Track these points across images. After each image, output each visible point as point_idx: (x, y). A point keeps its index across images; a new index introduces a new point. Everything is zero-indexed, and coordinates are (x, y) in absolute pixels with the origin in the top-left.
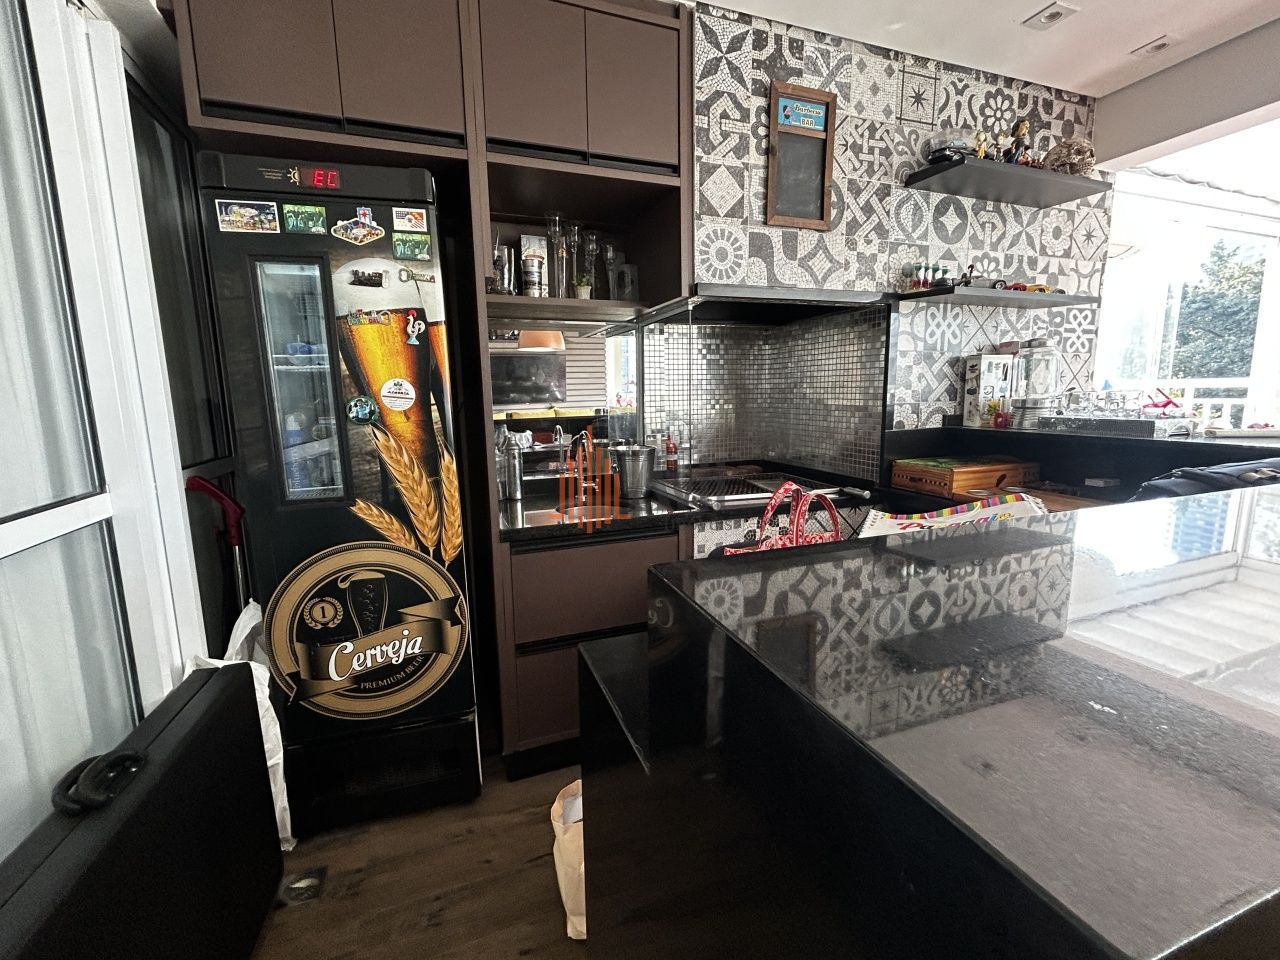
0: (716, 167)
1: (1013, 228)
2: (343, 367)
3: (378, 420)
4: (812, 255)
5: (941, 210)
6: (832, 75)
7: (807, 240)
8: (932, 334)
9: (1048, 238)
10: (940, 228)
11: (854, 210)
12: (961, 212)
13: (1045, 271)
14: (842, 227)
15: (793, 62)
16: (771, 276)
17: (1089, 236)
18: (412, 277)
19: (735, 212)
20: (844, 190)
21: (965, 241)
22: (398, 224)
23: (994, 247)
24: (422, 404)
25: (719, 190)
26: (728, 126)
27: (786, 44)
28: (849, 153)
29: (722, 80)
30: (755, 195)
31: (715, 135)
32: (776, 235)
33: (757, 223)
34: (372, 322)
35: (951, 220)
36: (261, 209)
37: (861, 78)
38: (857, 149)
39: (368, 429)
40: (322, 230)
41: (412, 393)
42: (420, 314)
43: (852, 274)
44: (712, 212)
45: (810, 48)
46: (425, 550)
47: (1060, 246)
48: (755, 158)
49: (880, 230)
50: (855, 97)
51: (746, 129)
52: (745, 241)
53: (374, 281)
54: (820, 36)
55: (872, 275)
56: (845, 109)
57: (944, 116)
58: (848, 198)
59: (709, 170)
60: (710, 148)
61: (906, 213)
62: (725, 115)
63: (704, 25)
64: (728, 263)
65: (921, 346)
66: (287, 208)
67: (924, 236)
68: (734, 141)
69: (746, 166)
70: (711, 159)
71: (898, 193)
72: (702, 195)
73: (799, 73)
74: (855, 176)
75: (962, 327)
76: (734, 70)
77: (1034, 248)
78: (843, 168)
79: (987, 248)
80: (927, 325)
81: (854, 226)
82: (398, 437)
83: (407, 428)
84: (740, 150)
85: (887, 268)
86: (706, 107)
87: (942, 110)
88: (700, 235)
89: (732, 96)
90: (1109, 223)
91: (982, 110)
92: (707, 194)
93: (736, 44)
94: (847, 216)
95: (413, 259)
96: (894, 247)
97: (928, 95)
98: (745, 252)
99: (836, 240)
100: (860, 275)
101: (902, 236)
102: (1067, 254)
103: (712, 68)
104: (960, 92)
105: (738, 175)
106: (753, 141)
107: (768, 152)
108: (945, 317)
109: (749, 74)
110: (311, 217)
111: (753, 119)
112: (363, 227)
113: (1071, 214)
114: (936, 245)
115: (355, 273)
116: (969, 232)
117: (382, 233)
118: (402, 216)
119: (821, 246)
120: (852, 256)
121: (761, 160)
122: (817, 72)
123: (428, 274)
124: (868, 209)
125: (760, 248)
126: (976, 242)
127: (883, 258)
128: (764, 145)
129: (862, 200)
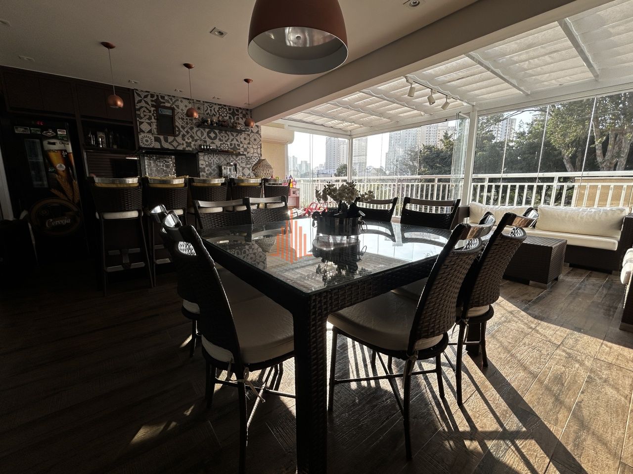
0: (143, 122)
1: (231, 137)
4: (173, 141)
5: (208, 133)
6: (173, 103)
7: (170, 139)
8: (210, 160)
9: (242, 140)
10: (210, 137)
11: (183, 132)
12: (215, 133)
13: (243, 147)
14: (181, 136)
15: (162, 100)
16: (161, 146)
17: (255, 140)
18: (63, 143)
19: (150, 132)
20: (180, 127)
21: (217, 140)
22: (59, 133)
23: (226, 141)
24: (67, 169)
25: (145, 127)
26: (145, 114)
27: (160, 97)
28: (180, 120)
29: (143, 104)
30: (155, 128)
31: (142, 115)
32: (162, 137)
33: (156, 134)
34: (54, 152)
35: (212, 135)
36: (25, 129)
37: (182, 104)
38: (183, 119)
39: (53, 174)
40: (40, 133)
41: (65, 167)
42: (65, 151)
43: (185, 146)
44: (143, 132)
45: (166, 98)
46: (70, 200)
47: (247, 142)
48: (153, 120)
49: (192, 137)
50: (181, 108)
51: (151, 114)
52: (153, 138)
53: (54, 144)
54: (169, 96)
55: (191, 147)
56: (177, 110)
57: (207, 112)
58: (181, 129)
59: (141, 123)
60: (141, 118)
61: (199, 133)
62: (144, 111)
63: (136, 93)
64: (149, 143)
65: (207, 163)
66: (32, 129)
67: (205, 138)
68: (148, 117)
69: (152, 122)
70: (142, 120)
71: (195, 129)
72: (140, 128)
73: (164, 103)
74: (183, 125)
75: (219, 159)
76: (146, 103)
77: (238, 142)
78: (179, 123)
79: (224, 141)
80: (208, 158)
81: (184, 136)
82: (61, 176)
84: (150, 118)
85: (195, 145)
86: (139, 110)
88: (140, 137)
89: (146, 107)
90: (261, 137)
91: (218, 111)
92: (142, 128)
93: (146, 97)
94: (182, 133)
95: (63, 140)
96: (196, 141)
97: (202, 107)
98: (153, 140)
99: (179, 139)
100: (187, 146)
101: (198, 138)
102: (249, 144)
103: (140, 101)
104: (211, 107)
105: (150, 124)
106: (153, 117)
107: (157, 119)
108: (213, 157)
109: (150, 103)
110: (37, 130)
111: (152, 112)
113: (249, 135)
114: (209, 141)
115: (48, 142)
116: (218, 138)
117: (55, 134)
118: (59, 131)
119: (175, 140)
120: (184, 142)
121: (155, 121)
122: (169, 102)
123: (67, 143)
124: (187, 132)
125: (157, 140)
126: (220, 140)
127: (193, 143)
129: (186, 130)
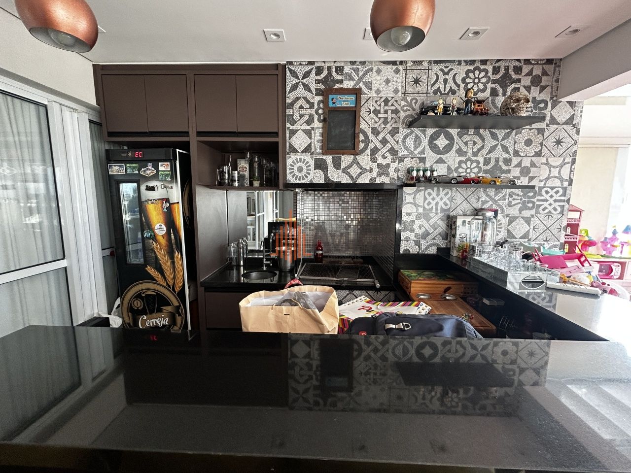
0: (297, 131)
1: (490, 142)
2: (144, 219)
3: (154, 237)
4: (349, 167)
5: (433, 138)
6: (360, 79)
7: (346, 159)
8: (429, 204)
9: (521, 146)
10: (434, 148)
11: (375, 142)
12: (450, 137)
13: (519, 165)
14: (368, 151)
15: (337, 77)
16: (326, 177)
17: (559, 142)
18: (165, 187)
19: (307, 149)
20: (369, 133)
21: (453, 152)
22: (161, 168)
23: (475, 154)
24: (168, 233)
25: (299, 141)
26: (302, 112)
27: (333, 70)
28: (372, 115)
29: (301, 91)
30: (318, 141)
31: (296, 116)
32: (329, 159)
33: (319, 154)
34: (153, 203)
35: (442, 142)
36: (120, 166)
37: (379, 77)
38: (376, 112)
39: (151, 241)
40: (137, 172)
41: (165, 229)
42: (167, 200)
43: (374, 174)
44: (295, 151)
45: (347, 69)
46: (169, 286)
47: (532, 150)
48: (317, 124)
49: (393, 151)
50: (375, 87)
51: (313, 111)
52: (312, 163)
53: (152, 189)
54: (353, 63)
55: (388, 175)
56: (367, 93)
57: (435, 87)
58: (371, 137)
59: (293, 133)
60: (294, 122)
61: (410, 142)
62: (301, 107)
63: (290, 70)
64: (303, 173)
65: (421, 210)
66: (128, 165)
67: (423, 152)
68: (306, 118)
69: (313, 129)
70: (295, 127)
71: (403, 131)
72: (290, 144)
73: (341, 81)
74: (376, 126)
75: (452, 199)
76: (307, 88)
77: (508, 152)
78: (366, 122)
79: (469, 155)
80: (425, 199)
81: (375, 151)
82: (160, 244)
83: (163, 241)
84: (310, 121)
85: (397, 170)
86: (292, 105)
87: (433, 85)
88: (289, 161)
89: (305, 98)
90: (578, 132)
91: (463, 80)
92: (293, 143)
93: (307, 75)
94: (371, 146)
95: (165, 180)
96: (401, 160)
97: (424, 78)
98: (312, 167)
99: (364, 159)
100: (379, 175)
101: (406, 153)
102: (538, 154)
103: (295, 87)
104: (447, 73)
105: (308, 133)
106: (316, 117)
107: (324, 121)
108: (438, 195)
109: (313, 87)
110: (134, 168)
111: (316, 106)
112: (150, 170)
113: (541, 131)
114: (431, 157)
115: (147, 186)
116: (455, 147)
117: (155, 172)
118: (162, 165)
119: (355, 161)
120: (375, 166)
121: (320, 125)
122: (351, 79)
123: (170, 185)
124: (384, 142)
125: (320, 165)
126: (460, 152)
127: (394, 165)
128: (322, 118)
129: (380, 137)
